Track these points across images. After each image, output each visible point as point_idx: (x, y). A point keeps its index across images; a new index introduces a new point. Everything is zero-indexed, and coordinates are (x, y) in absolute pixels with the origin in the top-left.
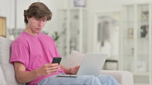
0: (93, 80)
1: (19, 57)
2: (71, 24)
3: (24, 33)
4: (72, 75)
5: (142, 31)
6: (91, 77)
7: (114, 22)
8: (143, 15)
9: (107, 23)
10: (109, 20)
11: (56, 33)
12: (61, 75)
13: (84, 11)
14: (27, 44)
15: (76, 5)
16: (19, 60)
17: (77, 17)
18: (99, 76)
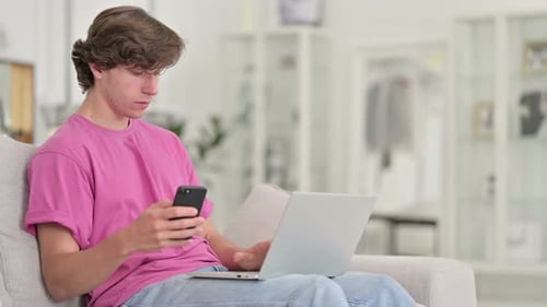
0: (320, 292)
1: (57, 208)
2: (268, 90)
3: (77, 120)
4: (244, 275)
5: (525, 111)
6: (313, 281)
7: (427, 79)
8: (530, 54)
9: (401, 84)
10: (410, 73)
11: (216, 121)
12: (207, 271)
13: (314, 39)
14: (86, 159)
15: (287, 18)
16: (57, 219)
17: (289, 62)
18: (344, 276)
